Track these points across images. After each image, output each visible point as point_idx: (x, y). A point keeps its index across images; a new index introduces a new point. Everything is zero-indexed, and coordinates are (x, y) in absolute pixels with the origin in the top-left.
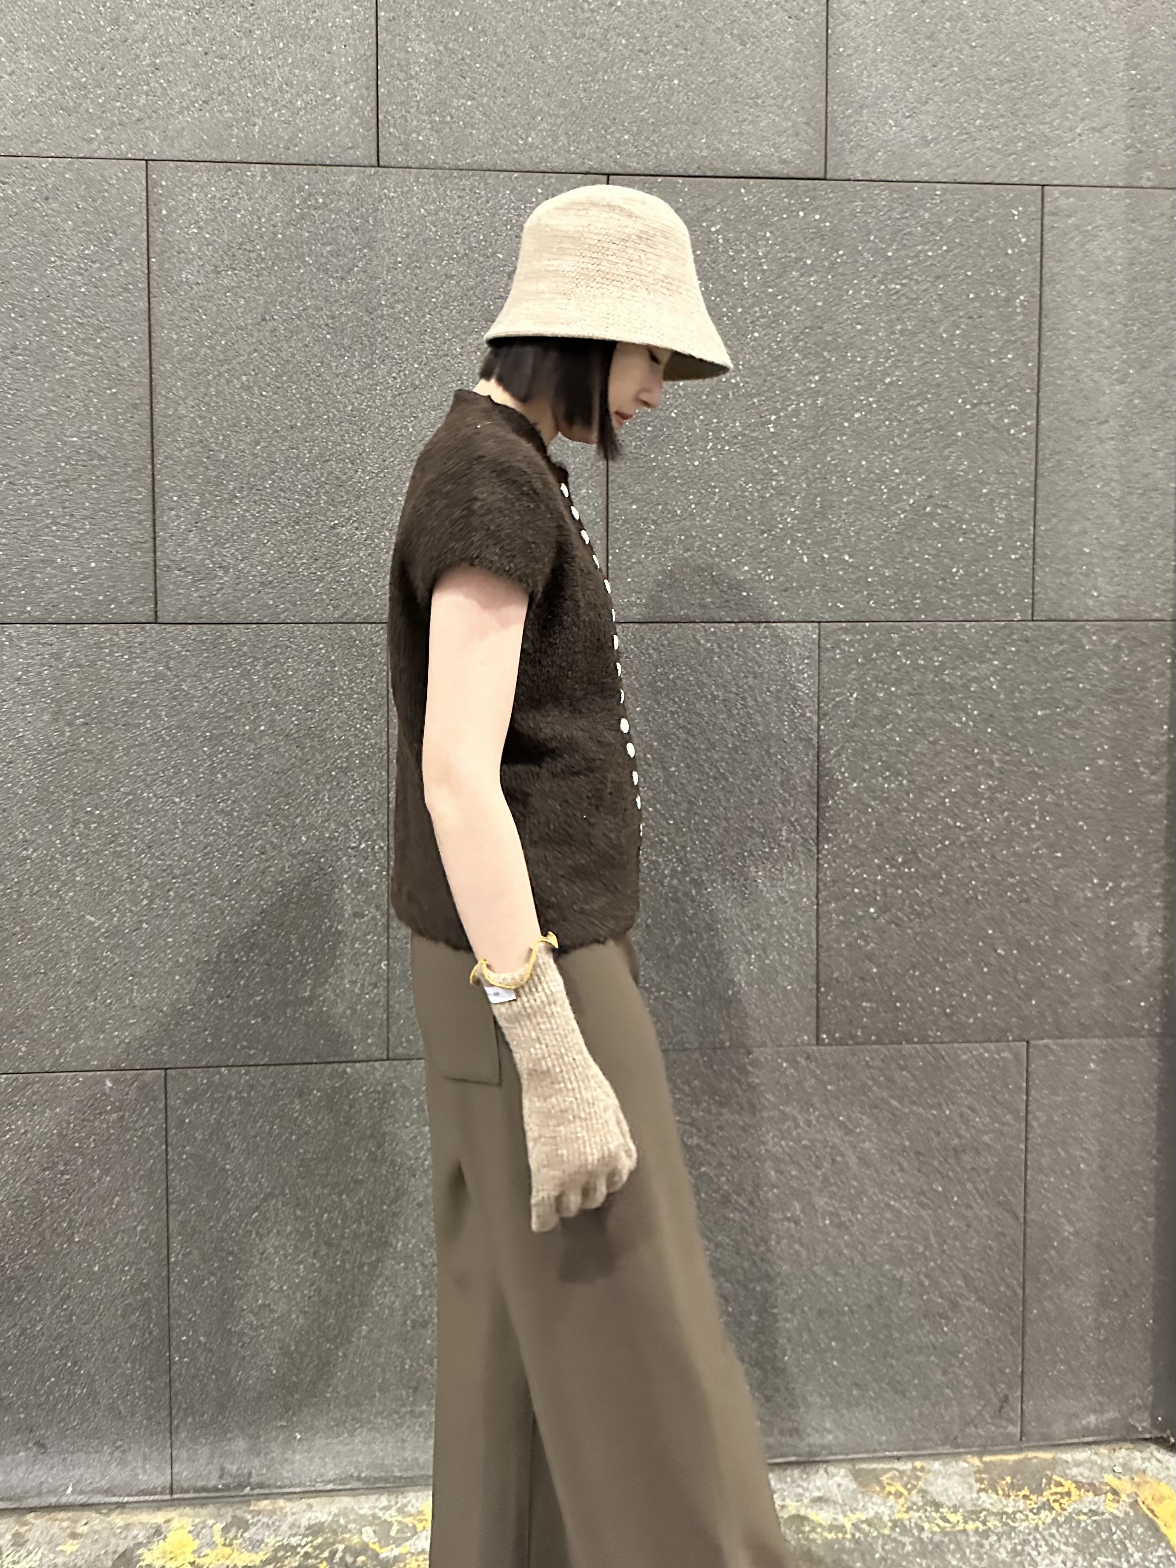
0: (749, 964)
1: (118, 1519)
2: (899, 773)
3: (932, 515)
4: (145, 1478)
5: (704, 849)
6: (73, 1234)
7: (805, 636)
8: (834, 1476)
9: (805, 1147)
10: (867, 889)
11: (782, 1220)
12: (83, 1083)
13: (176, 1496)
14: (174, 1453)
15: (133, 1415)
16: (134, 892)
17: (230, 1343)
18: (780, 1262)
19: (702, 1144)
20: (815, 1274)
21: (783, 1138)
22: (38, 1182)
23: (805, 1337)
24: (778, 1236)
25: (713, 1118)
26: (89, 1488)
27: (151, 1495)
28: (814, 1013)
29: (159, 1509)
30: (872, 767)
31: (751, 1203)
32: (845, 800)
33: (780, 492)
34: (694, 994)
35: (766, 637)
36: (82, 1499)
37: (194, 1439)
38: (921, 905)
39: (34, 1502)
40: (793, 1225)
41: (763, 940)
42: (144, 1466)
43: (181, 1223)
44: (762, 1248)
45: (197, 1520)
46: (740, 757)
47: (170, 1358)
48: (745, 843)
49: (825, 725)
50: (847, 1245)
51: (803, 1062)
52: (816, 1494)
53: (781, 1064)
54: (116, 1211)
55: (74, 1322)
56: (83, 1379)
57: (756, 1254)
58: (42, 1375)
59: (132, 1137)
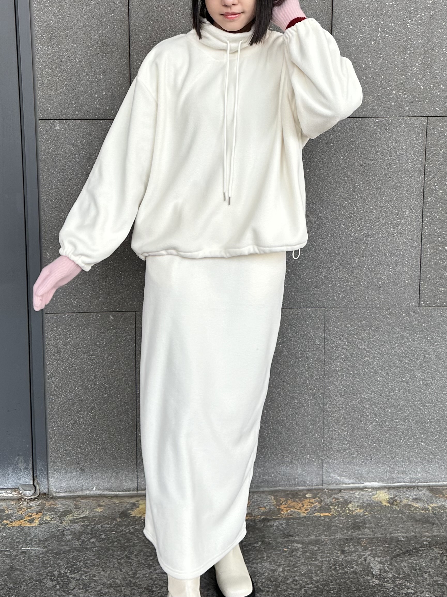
0: (389, 271)
1: (116, 501)
4: (126, 484)
6: (96, 381)
7: (420, 123)
8: (421, 491)
9: (412, 350)
10: (444, 238)
11: (401, 382)
12: (100, 317)
13: (139, 492)
14: (138, 474)
15: (121, 458)
18: (399, 400)
19: (366, 348)
20: (414, 405)
21: (402, 346)
22: (81, 359)
23: (410, 432)
24: (399, 389)
25: (371, 337)
26: (102, 487)
27: (128, 491)
28: (418, 293)
31: (387, 374)
32: (436, 198)
33: (411, 56)
34: (364, 284)
35: (402, 124)
36: (100, 492)
40: (406, 384)
41: (396, 260)
42: (125, 480)
44: (392, 394)
46: (388, 178)
48: (390, 217)
49: (428, 164)
50: (430, 393)
51: (413, 314)
52: (414, 497)
53: (402, 315)
54: (114, 371)
55: (97, 418)
56: (100, 442)
57: (389, 396)
58: (83, 440)
59: (121, 340)
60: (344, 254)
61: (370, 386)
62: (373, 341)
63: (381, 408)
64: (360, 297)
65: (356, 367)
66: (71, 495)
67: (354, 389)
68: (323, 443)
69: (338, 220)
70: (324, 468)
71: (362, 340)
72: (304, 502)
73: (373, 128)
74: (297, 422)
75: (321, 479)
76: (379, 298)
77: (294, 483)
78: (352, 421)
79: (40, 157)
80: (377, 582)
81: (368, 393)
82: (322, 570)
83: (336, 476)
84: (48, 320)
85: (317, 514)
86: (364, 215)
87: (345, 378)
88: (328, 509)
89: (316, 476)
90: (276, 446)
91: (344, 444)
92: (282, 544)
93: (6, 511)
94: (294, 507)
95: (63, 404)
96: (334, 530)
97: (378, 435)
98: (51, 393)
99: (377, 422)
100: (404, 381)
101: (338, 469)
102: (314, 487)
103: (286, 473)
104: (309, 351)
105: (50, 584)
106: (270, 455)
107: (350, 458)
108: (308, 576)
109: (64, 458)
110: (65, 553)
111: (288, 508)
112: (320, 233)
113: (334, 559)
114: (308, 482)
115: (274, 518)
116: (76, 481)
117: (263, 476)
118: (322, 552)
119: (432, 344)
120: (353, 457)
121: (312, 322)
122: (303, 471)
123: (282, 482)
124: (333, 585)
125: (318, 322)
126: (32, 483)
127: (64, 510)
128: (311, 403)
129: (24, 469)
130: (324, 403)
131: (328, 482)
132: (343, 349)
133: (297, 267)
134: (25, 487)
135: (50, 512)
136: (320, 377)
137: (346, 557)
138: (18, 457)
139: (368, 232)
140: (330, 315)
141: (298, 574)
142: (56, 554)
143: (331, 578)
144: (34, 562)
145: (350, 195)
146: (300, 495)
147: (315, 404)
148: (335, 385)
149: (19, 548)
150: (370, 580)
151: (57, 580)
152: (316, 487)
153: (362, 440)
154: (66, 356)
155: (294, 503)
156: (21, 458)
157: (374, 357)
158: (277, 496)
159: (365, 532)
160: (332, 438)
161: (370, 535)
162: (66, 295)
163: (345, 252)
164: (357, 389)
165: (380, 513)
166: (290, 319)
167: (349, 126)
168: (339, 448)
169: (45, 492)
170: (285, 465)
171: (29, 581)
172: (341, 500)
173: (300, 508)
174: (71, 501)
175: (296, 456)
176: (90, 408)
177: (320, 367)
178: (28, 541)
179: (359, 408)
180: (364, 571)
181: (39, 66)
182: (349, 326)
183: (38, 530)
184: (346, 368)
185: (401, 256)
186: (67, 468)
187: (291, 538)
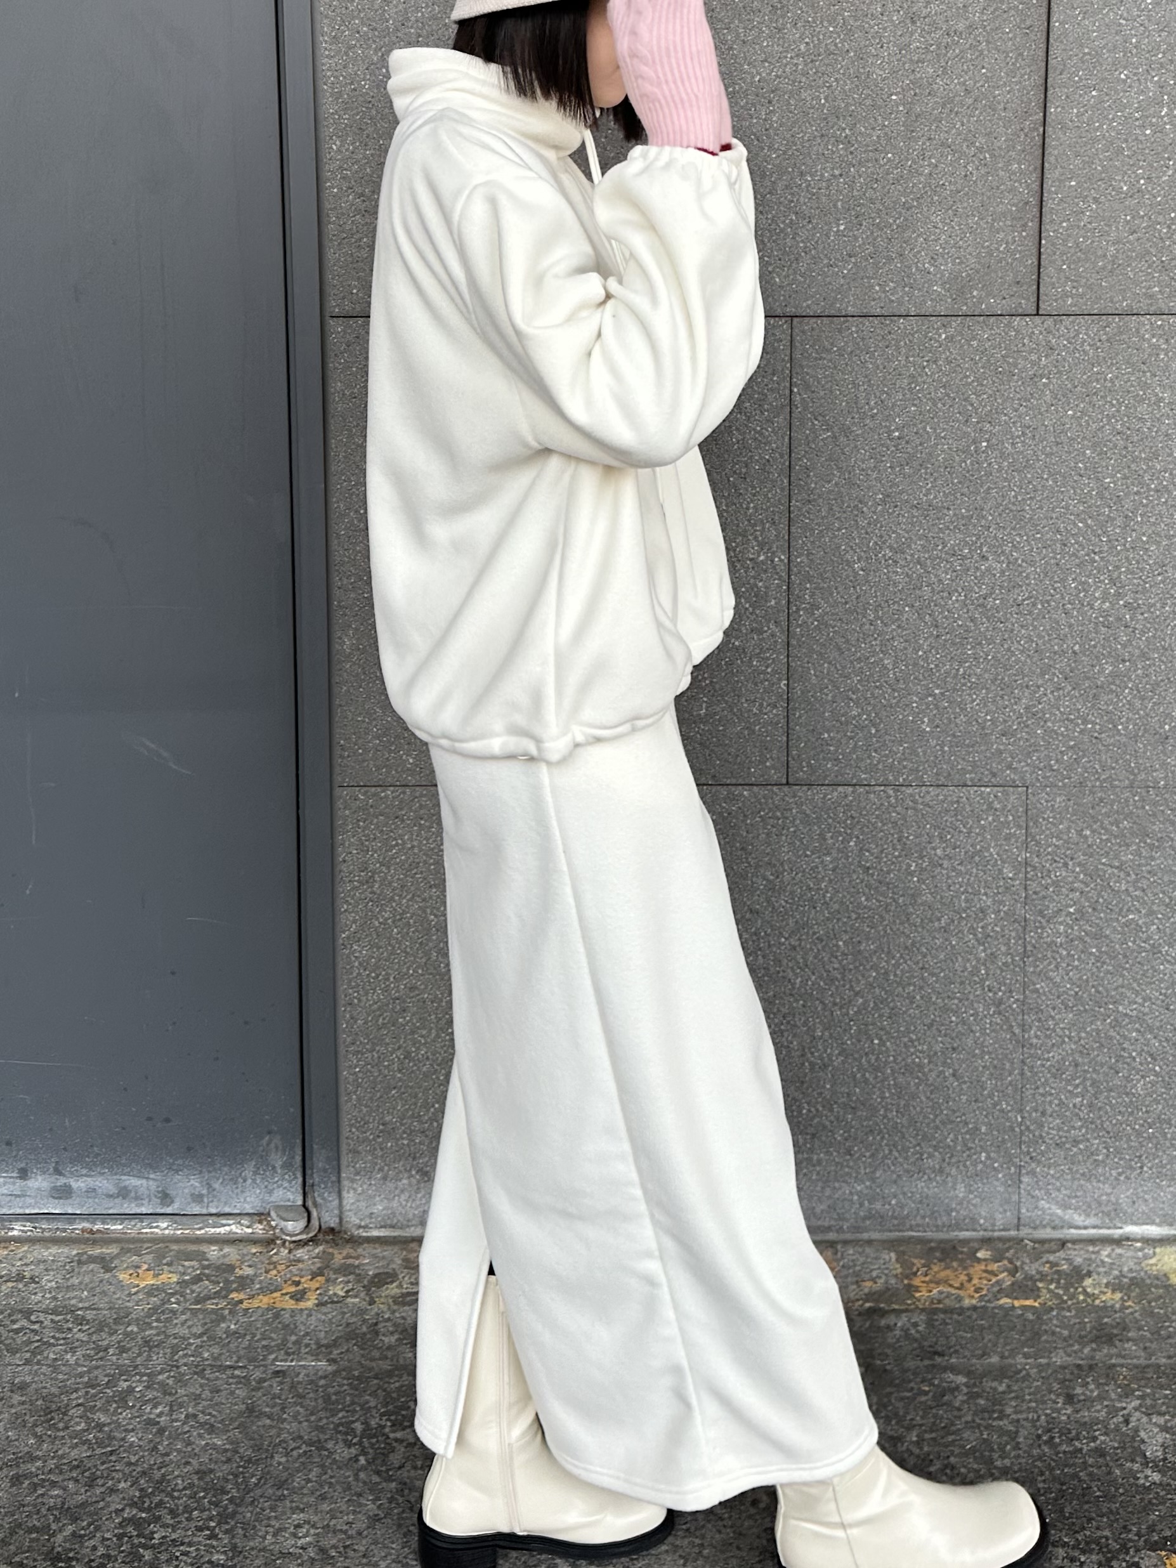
5: (1142, 570)
19: (1131, 889)
25: (1143, 862)
34: (1126, 728)
60: (1074, 652)
61: (1139, 985)
62: (1149, 872)
64: (1116, 762)
65: (1106, 937)
66: (396, 1234)
67: (1099, 992)
68: (1020, 1124)
69: (1061, 569)
70: (1022, 1186)
71: (1121, 870)
72: (971, 1271)
73: (1149, 340)
74: (955, 1070)
75: (1016, 1212)
76: (1164, 764)
77: (947, 1223)
78: (1094, 1070)
79: (331, 408)
80: (1156, 1477)
81: (1136, 1003)
82: (1018, 1443)
83: (1053, 1207)
84: (345, 801)
85: (1005, 1301)
87: (1076, 963)
88: (1032, 1290)
89: (1001, 1205)
90: (904, 1130)
91: (1074, 1128)
92: (915, 1374)
93: (237, 1270)
94: (946, 1282)
95: (379, 1009)
96: (1047, 1341)
97: (1160, 1107)
98: (350, 981)
99: (1157, 1075)
101: (1059, 1190)
102: (996, 1234)
103: (927, 1197)
104: (986, 894)
105: (343, 1453)
106: (887, 1152)
107: (1088, 1164)
108: (982, 1456)
109: (381, 1144)
110: (381, 1379)
111: (932, 1285)
112: (1015, 600)
113: (1047, 1415)
114: (982, 1221)
115: (896, 1307)
116: (407, 1201)
117: (870, 1203)
118: (1016, 1398)
120: (1095, 1160)
121: (994, 820)
122: (971, 1192)
123: (918, 1218)
124: (1044, 1481)
125: (1009, 823)
126: (300, 1202)
127: (377, 1271)
128: (990, 1024)
129: (282, 1167)
130: (1024, 1025)
131: (1034, 1221)
132: (1072, 891)
133: (956, 684)
134: (285, 1211)
135: (345, 1276)
136: (1013, 960)
137: (1077, 1412)
138: (267, 1138)
139: (1136, 600)
140: (1039, 805)
141: (957, 1451)
142: (358, 1378)
143: (1038, 1463)
144: (303, 1397)
145: (1090, 507)
146: (962, 1253)
147: (1001, 1028)
148: (1051, 980)
149: (269, 1362)
150: (1138, 1472)
151: (360, 1443)
152: (1003, 1233)
153: (1119, 1118)
154: (387, 891)
155: (948, 1272)
156: (277, 1140)
157: (1151, 913)
158: (904, 1253)
159: (1125, 1350)
160: (1043, 1113)
161: (1138, 1358)
162: (389, 741)
163: (1077, 647)
164: (1107, 991)
165: (1164, 1302)
166: (940, 813)
167: (1089, 336)
168: (1060, 1137)
169: (332, 1225)
170: (926, 1177)
171: (293, 1445)
172: (1065, 1267)
173: (962, 1284)
174: (396, 1248)
175: (952, 1156)
177: (1013, 934)
178: (290, 1345)
179: (1111, 1038)
180: (1124, 1448)
181: (332, 188)
182: (1088, 833)
183: (313, 1318)
184: (1081, 939)
186: (386, 1168)
187: (938, 1360)
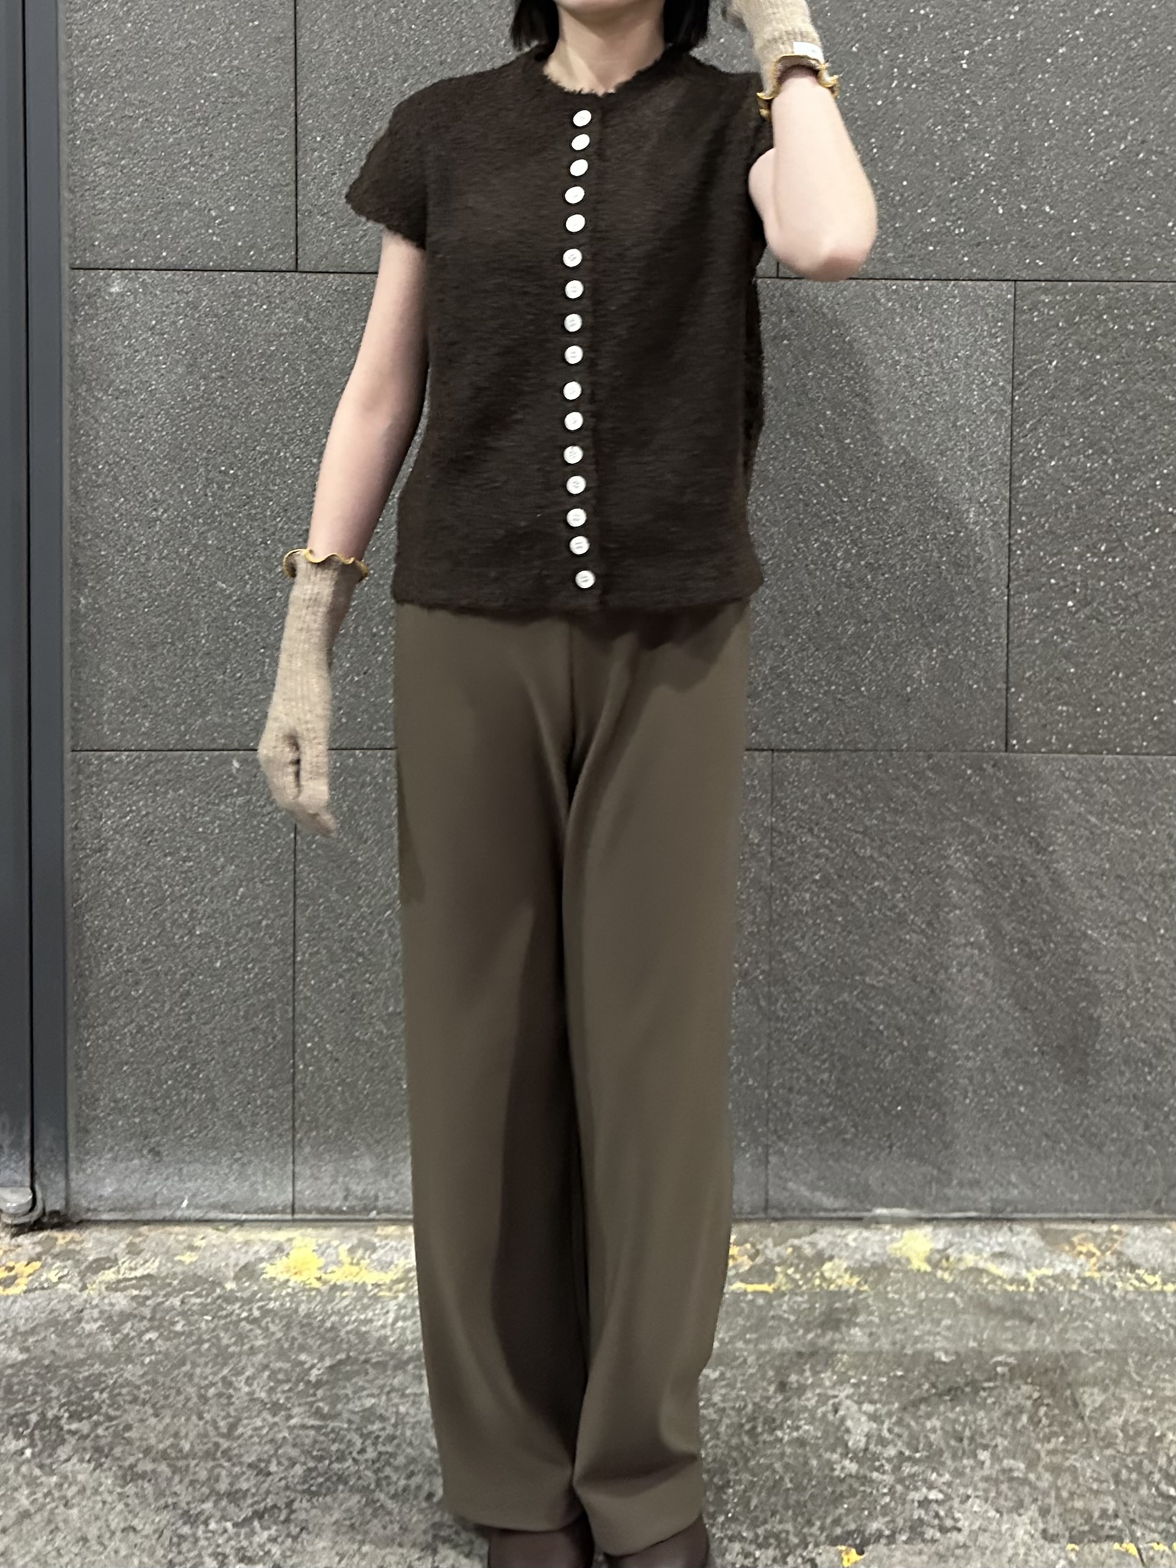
0: (930, 658)
1: (237, 1235)
2: (1104, 451)
3: (1146, 162)
4: (265, 1195)
5: (882, 530)
6: (194, 927)
7: (998, 296)
8: (1018, 1234)
9: (990, 863)
10: (1065, 580)
11: (965, 945)
12: (208, 763)
13: (298, 1216)
14: (297, 1169)
15: (254, 1125)
16: (268, 558)
17: (357, 1053)
18: (961, 992)
19: (876, 855)
20: (1000, 1007)
21: (966, 853)
22: (159, 869)
23: (989, 1078)
24: (959, 963)
25: (887, 827)
26: (205, 1203)
27: (271, 1213)
28: (1003, 715)
29: (279, 1229)
30: (1073, 444)
31: (929, 924)
32: (1042, 479)
33: (972, 134)
34: (868, 690)
35: (955, 297)
36: (198, 1214)
37: (319, 1156)
38: (1126, 599)
39: (147, 1215)
40: (976, 952)
41: (947, 632)
42: (264, 1182)
43: (309, 918)
44: (942, 976)
45: (321, 1241)
46: (922, 428)
47: (294, 1066)
48: (929, 523)
49: (1021, 395)
50: (1038, 977)
51: (990, 770)
52: (997, 1249)
53: (965, 771)
54: (240, 903)
55: (194, 1021)
56: (202, 1084)
57: (934, 982)
58: (158, 1077)
59: (259, 823)
60: (818, 613)
61: (885, 955)
62: (894, 838)
63: (915, 1014)
64: (860, 723)
65: (852, 904)
66: (125, 1217)
68: (767, 1102)
69: (804, 529)
70: (770, 1167)
71: (866, 835)
73: (885, 305)
75: (762, 1196)
76: (906, 727)
78: (842, 1045)
81: (881, 973)
83: (801, 1189)
84: (79, 766)
86: (868, 519)
87: (822, 932)
88: (769, 1275)
89: (748, 1189)
91: (821, 1105)
97: (909, 1083)
98: (81, 951)
99: (904, 1049)
100: (972, 944)
101: (807, 1171)
107: (836, 1143)
109: (112, 1122)
116: (138, 1182)
119: (1041, 850)
120: (844, 1140)
125: (754, 787)
126: (27, 1184)
127: (97, 1256)
129: (10, 1147)
130: (770, 998)
131: (780, 1205)
132: (818, 856)
135: (63, 1261)
136: (759, 930)
139: (877, 561)
145: (831, 467)
147: (747, 1000)
148: (797, 949)
152: (751, 1216)
153: (868, 1094)
154: (121, 860)
156: (4, 1118)
157: (896, 879)
160: (790, 1090)
163: (820, 608)
164: (853, 961)
168: (808, 1115)
169: (57, 1208)
172: (806, 1251)
174: (123, 1232)
176: (177, 995)
177: (759, 902)
179: (858, 1011)
182: (833, 796)
184: (827, 907)
185: (960, 623)
186: (117, 1148)
